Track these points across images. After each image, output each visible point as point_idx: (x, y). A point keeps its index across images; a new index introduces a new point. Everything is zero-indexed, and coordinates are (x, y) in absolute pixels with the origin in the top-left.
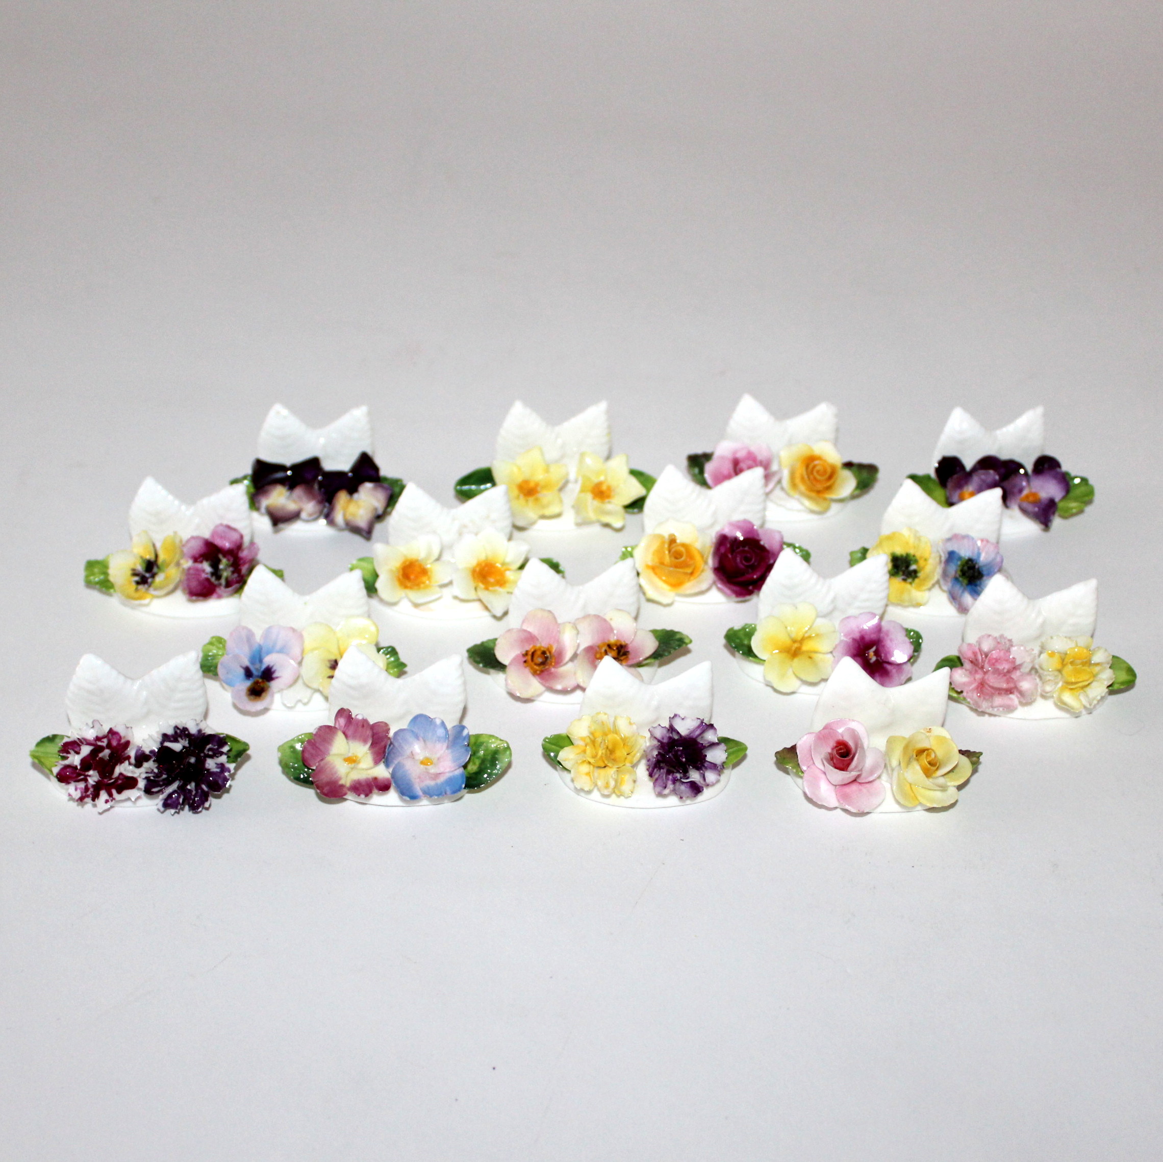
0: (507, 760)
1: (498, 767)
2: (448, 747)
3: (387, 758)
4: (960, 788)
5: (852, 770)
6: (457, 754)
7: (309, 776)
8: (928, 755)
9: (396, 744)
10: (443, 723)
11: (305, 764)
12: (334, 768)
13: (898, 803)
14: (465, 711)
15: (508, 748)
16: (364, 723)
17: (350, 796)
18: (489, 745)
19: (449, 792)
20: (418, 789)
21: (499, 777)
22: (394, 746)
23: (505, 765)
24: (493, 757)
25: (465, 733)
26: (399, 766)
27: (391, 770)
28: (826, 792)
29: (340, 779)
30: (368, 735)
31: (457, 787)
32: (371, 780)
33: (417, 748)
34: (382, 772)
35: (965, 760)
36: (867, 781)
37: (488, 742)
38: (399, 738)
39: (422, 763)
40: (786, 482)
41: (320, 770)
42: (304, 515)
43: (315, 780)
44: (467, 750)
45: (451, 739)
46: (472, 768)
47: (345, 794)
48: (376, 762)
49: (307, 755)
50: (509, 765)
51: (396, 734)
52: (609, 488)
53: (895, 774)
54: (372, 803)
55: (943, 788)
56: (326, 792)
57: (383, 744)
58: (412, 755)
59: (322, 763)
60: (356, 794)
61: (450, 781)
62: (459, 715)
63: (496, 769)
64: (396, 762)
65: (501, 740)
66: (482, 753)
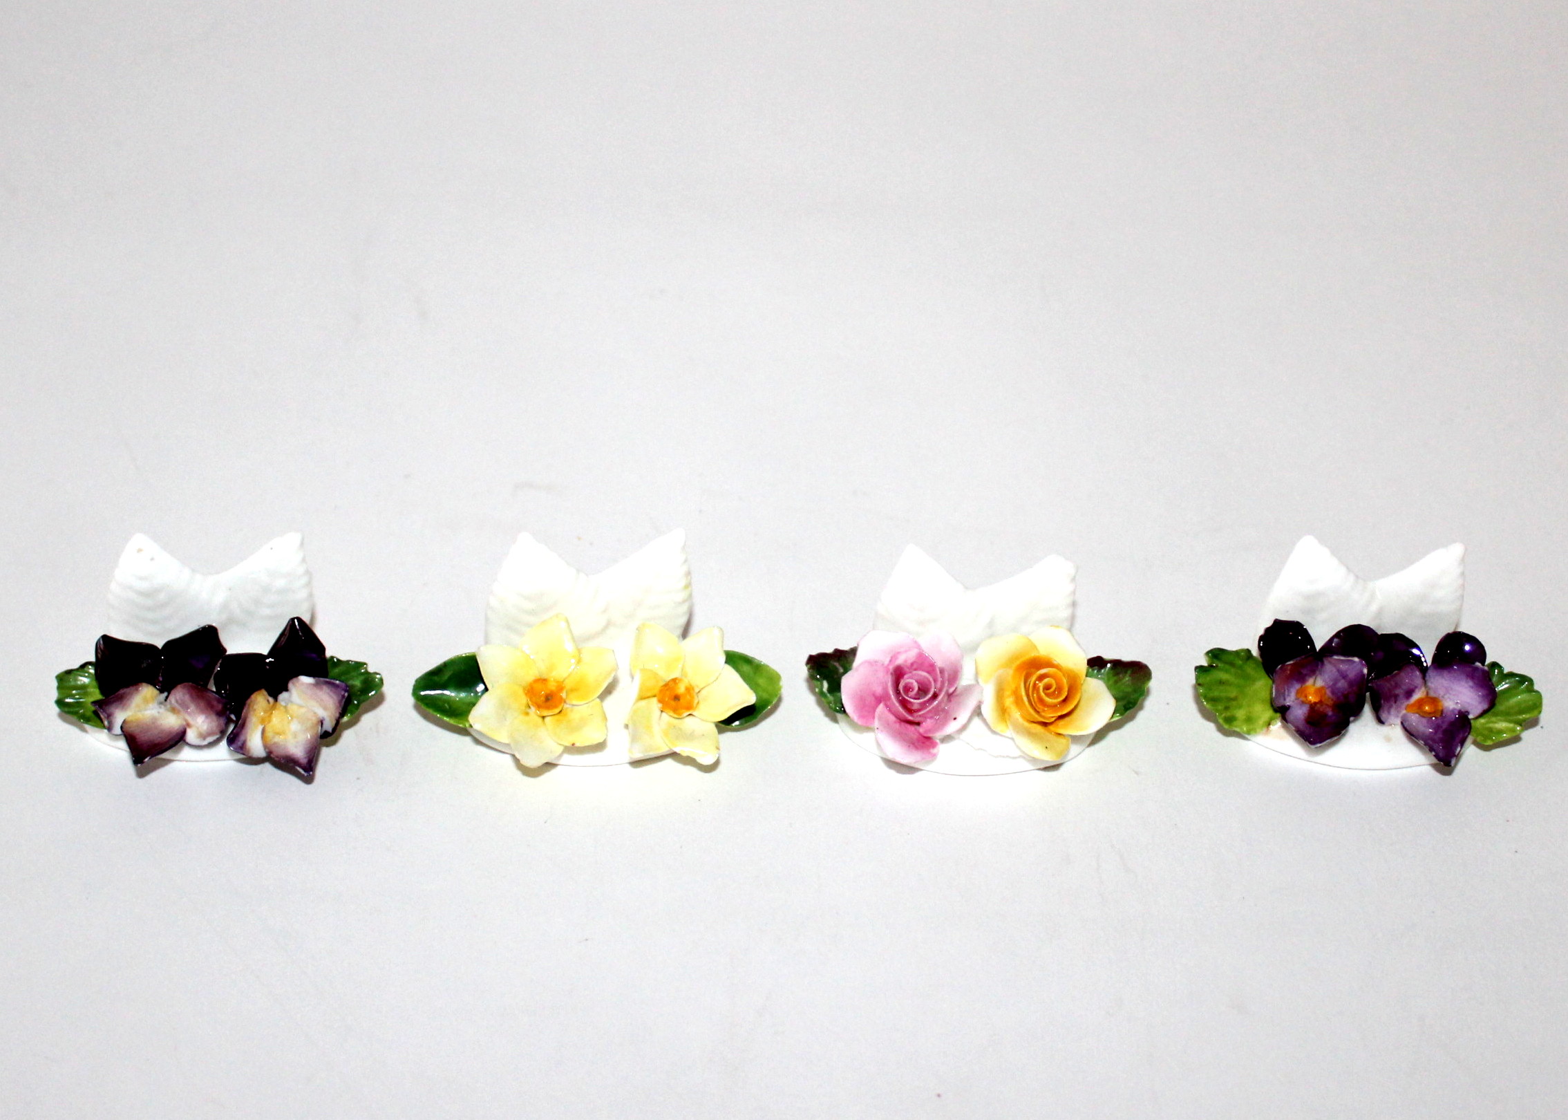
40: (989, 710)
42: (191, 736)
52: (689, 689)
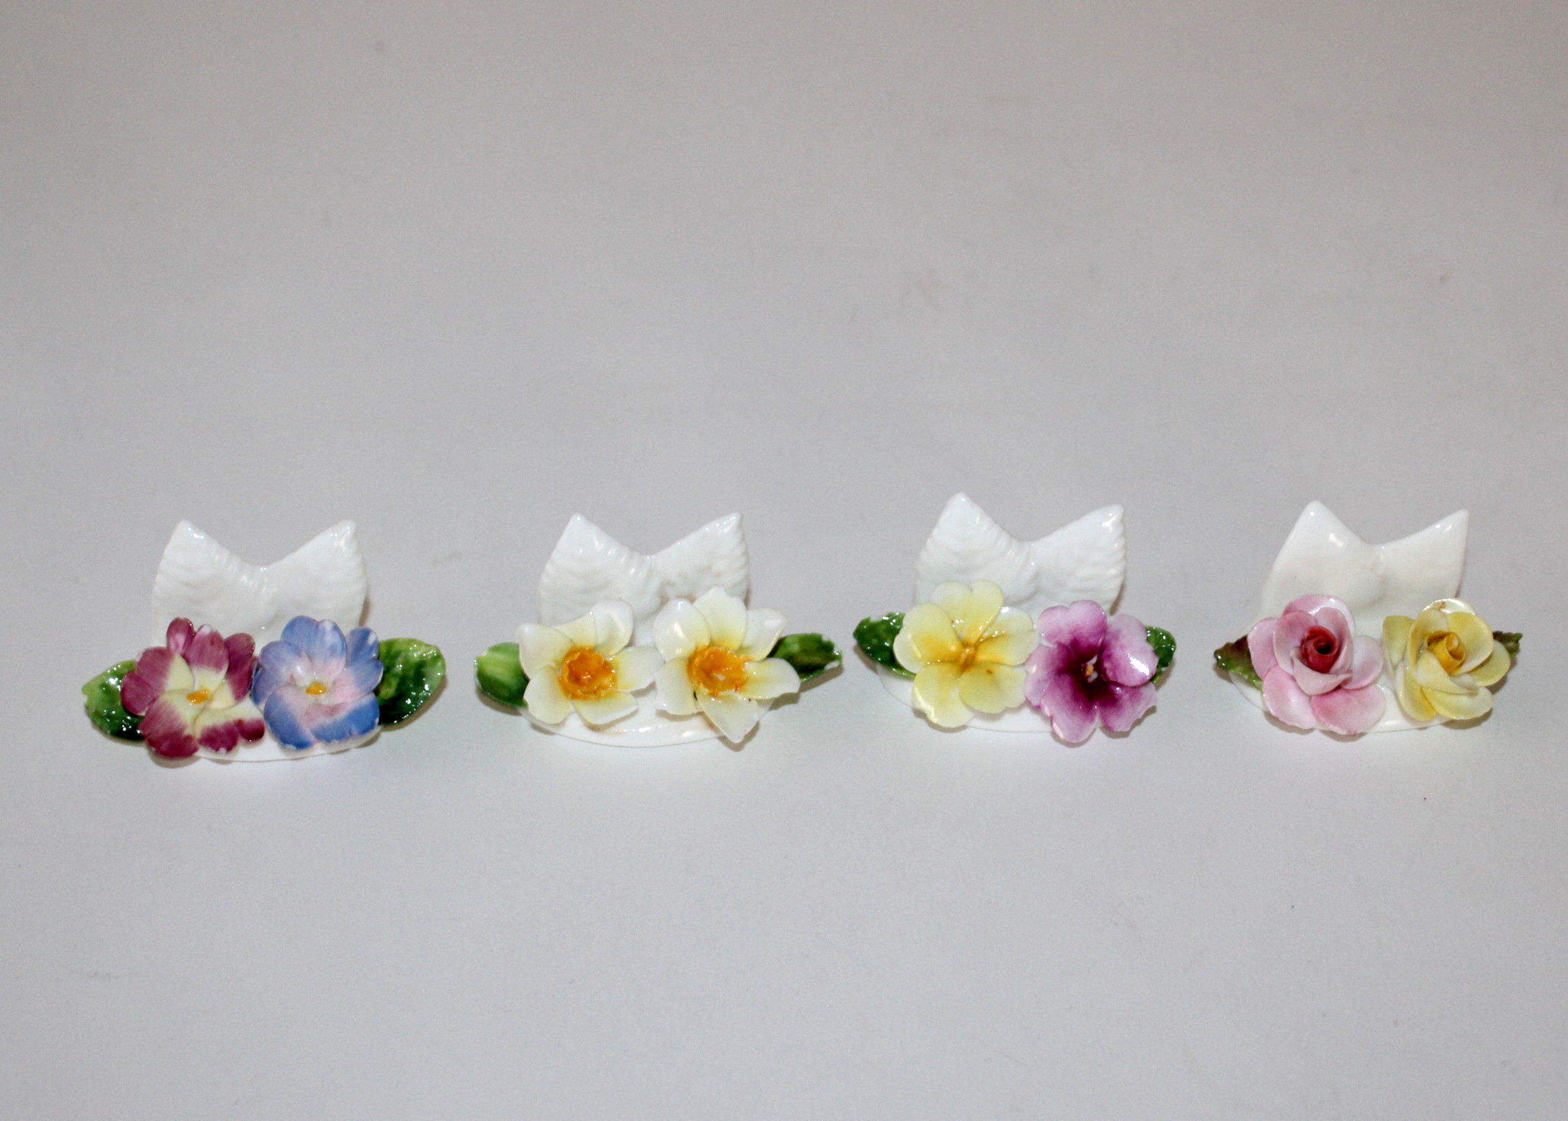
0: (439, 674)
1: (427, 687)
2: (348, 664)
3: (255, 690)
4: (1494, 689)
5: (1337, 673)
6: (363, 674)
7: (135, 727)
8: (1449, 643)
9: (267, 667)
10: (336, 628)
11: (127, 708)
12: (173, 711)
13: (1405, 715)
14: (366, 607)
15: (438, 657)
16: (214, 638)
17: (203, 753)
18: (410, 654)
19: (355, 732)
20: (307, 730)
21: (430, 700)
22: (264, 670)
23: (436, 683)
24: (418, 673)
25: (371, 639)
26: (275, 699)
27: (262, 706)
28: (1298, 707)
29: (184, 728)
30: (222, 657)
31: (368, 723)
32: (233, 724)
33: (300, 670)
34: (249, 711)
35: (1500, 649)
36: (1358, 686)
37: (408, 650)
38: (270, 656)
39: (309, 691)
41: (153, 717)
43: (147, 733)
44: (377, 667)
45: (350, 649)
46: (388, 692)
47: (195, 750)
48: (239, 697)
49: (129, 696)
50: (443, 683)
51: (265, 650)
53: (1400, 674)
54: (238, 759)
55: (1472, 691)
56: (165, 750)
57: (246, 668)
58: (292, 682)
59: (155, 706)
60: (213, 748)
61: (356, 716)
62: (358, 612)
63: (425, 690)
64: (269, 693)
65: (427, 645)
66: (399, 667)
